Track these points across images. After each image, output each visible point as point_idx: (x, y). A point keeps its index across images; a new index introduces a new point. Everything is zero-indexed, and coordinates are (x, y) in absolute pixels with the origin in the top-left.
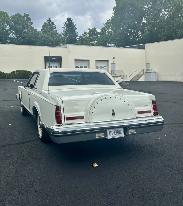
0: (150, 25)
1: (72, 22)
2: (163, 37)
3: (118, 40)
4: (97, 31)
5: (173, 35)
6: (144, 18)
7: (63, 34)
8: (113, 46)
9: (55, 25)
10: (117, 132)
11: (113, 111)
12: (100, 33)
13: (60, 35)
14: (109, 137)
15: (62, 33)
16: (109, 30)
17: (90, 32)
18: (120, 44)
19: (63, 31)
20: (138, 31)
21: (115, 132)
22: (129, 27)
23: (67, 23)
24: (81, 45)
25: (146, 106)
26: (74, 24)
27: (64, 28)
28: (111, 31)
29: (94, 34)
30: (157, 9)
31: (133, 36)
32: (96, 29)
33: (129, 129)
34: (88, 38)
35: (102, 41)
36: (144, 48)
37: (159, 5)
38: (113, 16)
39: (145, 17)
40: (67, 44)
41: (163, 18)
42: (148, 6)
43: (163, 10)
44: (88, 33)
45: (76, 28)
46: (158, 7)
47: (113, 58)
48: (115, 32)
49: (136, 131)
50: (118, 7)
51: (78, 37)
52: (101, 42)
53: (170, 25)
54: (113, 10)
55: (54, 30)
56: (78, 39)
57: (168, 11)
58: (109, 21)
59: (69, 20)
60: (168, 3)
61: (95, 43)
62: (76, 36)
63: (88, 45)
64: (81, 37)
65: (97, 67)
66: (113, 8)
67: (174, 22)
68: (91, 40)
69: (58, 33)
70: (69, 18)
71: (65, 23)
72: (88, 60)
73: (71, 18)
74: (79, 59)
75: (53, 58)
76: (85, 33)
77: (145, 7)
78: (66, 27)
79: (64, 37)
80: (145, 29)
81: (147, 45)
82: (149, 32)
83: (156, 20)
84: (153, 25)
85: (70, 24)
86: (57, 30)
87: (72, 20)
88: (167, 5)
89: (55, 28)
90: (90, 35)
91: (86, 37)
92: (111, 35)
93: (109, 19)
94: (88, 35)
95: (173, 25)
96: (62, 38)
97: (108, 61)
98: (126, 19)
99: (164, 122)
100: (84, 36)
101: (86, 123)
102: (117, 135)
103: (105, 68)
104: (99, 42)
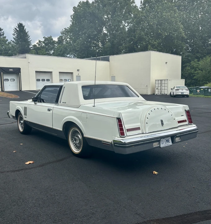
0: (111, 36)
1: (24, 29)
2: (126, 49)
3: (78, 51)
4: (54, 40)
5: (135, 47)
6: (104, 28)
7: (14, 42)
8: (72, 57)
9: (3, 31)
10: (167, 141)
11: (162, 121)
12: (57, 42)
13: (10, 43)
14: (162, 146)
15: (12, 41)
16: (67, 39)
17: (45, 40)
18: (80, 55)
19: (14, 38)
20: (98, 42)
21: (166, 141)
22: (89, 37)
23: (18, 29)
24: (35, 54)
25: (182, 116)
26: (27, 31)
27: (14, 35)
28: (69, 41)
29: (50, 43)
30: (118, 20)
31: (94, 47)
32: (52, 38)
33: (176, 138)
34: (43, 47)
35: (61, 51)
36: (108, 60)
37: (119, 16)
38: (71, 24)
39: (106, 28)
40: (26, 54)
41: (124, 29)
42: (108, 17)
43: (123, 22)
44: (44, 42)
45: (29, 35)
46: (118, 18)
47: (78, 70)
48: (74, 41)
49: (180, 139)
50: (77, 14)
51: (32, 46)
52: (59, 52)
53: (131, 37)
54: (71, 18)
55: (2, 37)
56: (32, 48)
57: (128, 23)
58: (67, 30)
59: (21, 26)
60: (128, 14)
61: (52, 53)
62: (29, 45)
63: (44, 55)
64: (35, 46)
65: (61, 79)
66: (71, 16)
67: (135, 34)
68: (47, 50)
69: (7, 40)
70: (20, 24)
71: (16, 29)
72: (51, 72)
73: (22, 24)
74: (41, 71)
75: (10, 70)
76: (40, 41)
77: (105, 17)
78: (17, 34)
79: (15, 46)
80: (106, 39)
81: (111, 57)
82: (111, 43)
83: (117, 31)
84: (114, 36)
85: (21, 31)
86: (5, 37)
87: (24, 26)
88: (127, 17)
89: (3, 35)
90: (46, 44)
91: (41, 46)
92: (70, 45)
93: (67, 28)
94: (44, 44)
95: (135, 37)
96: (12, 46)
97: (72, 73)
98: (86, 29)
99: (198, 130)
100: (38, 45)
101: (143, 133)
102: (167, 144)
103: (69, 80)
104: (57, 52)
